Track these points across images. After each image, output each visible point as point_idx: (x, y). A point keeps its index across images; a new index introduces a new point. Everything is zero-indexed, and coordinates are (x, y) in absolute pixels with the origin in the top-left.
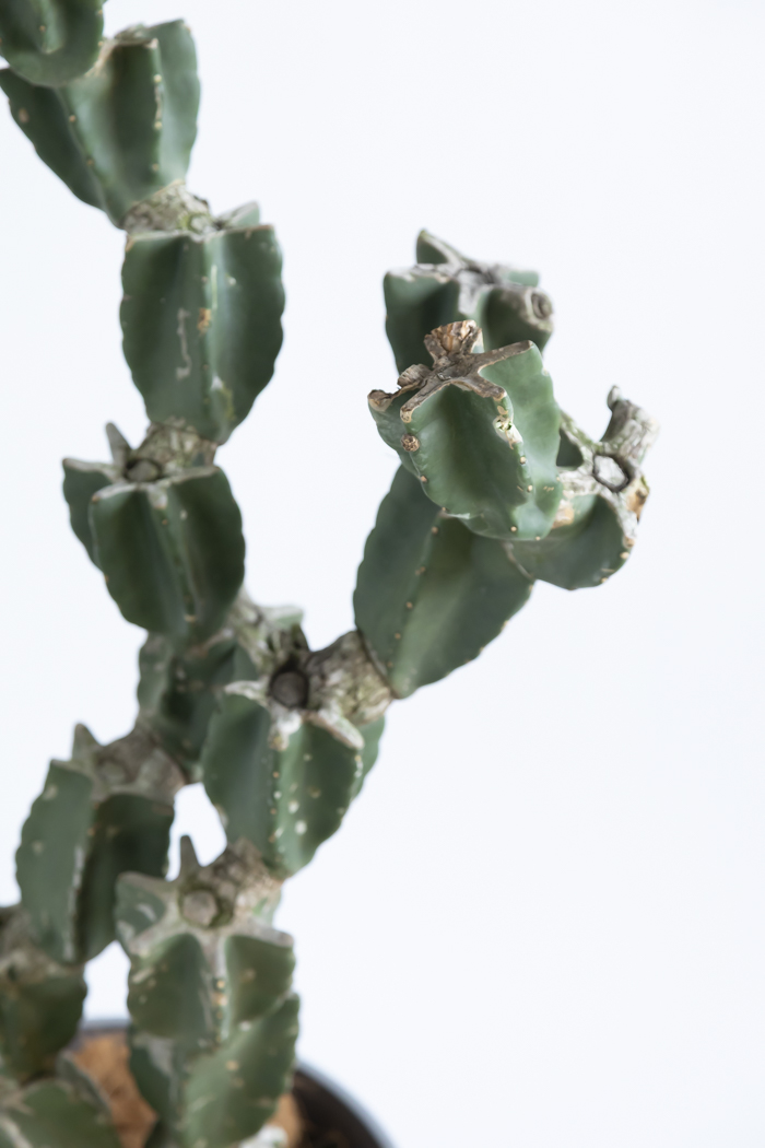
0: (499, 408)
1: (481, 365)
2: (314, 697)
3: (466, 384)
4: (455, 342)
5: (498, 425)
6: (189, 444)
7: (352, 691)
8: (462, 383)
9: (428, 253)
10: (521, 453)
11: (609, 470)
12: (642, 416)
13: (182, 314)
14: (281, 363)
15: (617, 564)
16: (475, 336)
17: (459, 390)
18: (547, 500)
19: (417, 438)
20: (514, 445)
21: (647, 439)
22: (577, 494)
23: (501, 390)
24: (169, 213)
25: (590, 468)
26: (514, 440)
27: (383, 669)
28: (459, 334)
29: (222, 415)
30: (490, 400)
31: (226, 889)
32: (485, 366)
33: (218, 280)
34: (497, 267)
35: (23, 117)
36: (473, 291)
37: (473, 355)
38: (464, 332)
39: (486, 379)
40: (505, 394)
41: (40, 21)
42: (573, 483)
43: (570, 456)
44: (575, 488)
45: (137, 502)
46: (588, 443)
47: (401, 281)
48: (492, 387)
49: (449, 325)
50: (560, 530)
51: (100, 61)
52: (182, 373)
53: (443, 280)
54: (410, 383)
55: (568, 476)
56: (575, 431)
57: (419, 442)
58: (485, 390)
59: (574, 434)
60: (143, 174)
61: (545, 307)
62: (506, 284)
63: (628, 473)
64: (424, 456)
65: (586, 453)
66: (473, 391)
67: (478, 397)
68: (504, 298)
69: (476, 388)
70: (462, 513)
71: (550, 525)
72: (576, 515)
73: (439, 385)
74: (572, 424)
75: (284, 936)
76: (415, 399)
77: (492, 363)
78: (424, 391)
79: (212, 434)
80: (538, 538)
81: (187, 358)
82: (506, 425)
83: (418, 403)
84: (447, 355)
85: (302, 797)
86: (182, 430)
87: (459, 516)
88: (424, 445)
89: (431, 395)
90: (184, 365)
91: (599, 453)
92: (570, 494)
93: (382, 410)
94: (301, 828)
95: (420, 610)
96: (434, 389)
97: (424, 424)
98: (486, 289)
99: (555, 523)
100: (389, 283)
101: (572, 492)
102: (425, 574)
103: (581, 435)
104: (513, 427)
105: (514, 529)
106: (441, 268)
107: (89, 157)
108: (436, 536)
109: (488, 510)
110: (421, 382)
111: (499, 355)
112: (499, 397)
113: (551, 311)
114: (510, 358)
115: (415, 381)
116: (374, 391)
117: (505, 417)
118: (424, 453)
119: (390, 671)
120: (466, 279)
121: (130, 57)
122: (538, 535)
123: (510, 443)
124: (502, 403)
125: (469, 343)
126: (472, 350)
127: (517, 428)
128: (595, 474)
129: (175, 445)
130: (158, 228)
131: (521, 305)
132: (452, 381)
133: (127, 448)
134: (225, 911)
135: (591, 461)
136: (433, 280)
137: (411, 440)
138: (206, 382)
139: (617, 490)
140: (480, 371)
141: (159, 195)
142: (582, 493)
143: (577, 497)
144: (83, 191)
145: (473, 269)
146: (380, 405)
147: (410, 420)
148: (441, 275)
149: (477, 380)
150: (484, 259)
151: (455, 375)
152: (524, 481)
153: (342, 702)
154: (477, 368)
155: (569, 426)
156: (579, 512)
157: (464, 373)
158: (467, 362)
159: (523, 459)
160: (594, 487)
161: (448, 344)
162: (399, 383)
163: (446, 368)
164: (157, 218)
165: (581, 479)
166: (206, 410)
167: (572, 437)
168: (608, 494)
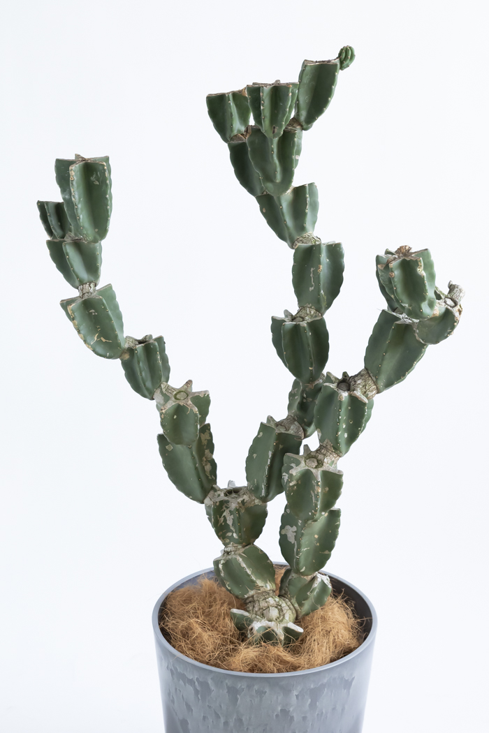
0: (419, 263)
2: (352, 387)
4: (404, 250)
5: (418, 270)
6: (312, 312)
8: (407, 258)
10: (425, 279)
11: (450, 302)
12: (460, 287)
13: (312, 269)
14: (342, 289)
15: (453, 327)
17: (407, 260)
18: (431, 305)
19: (394, 272)
21: (461, 295)
24: (308, 239)
27: (375, 379)
29: (324, 304)
30: (416, 260)
31: (320, 457)
33: (324, 258)
35: (264, 211)
38: (407, 248)
40: (421, 258)
41: (276, 171)
42: (439, 303)
44: (440, 305)
45: (296, 327)
46: (443, 294)
50: (435, 316)
52: (311, 289)
55: (438, 301)
56: (439, 291)
58: (415, 258)
60: (301, 228)
63: (456, 304)
64: (396, 280)
65: (443, 297)
67: (413, 261)
71: (432, 314)
72: (440, 313)
74: (438, 289)
75: (339, 471)
77: (416, 254)
79: (320, 310)
81: (313, 283)
82: (421, 270)
83: (394, 262)
84: (402, 254)
85: (348, 425)
86: (311, 308)
87: (405, 304)
88: (396, 275)
89: (398, 260)
90: (312, 286)
91: (446, 297)
92: (438, 306)
93: (383, 268)
94: (346, 435)
95: (387, 356)
97: (396, 269)
99: (434, 314)
102: (390, 343)
103: (441, 292)
104: (423, 271)
105: (422, 311)
107: (285, 221)
108: (394, 329)
109: (413, 305)
111: (418, 252)
112: (419, 259)
114: (421, 252)
117: (420, 267)
118: (396, 278)
119: (377, 379)
121: (300, 192)
122: (429, 316)
123: (422, 276)
124: (420, 261)
126: (410, 252)
128: (445, 302)
129: (308, 312)
130: (306, 243)
132: (405, 258)
133: (292, 315)
134: (320, 463)
135: (444, 299)
137: (392, 273)
138: (319, 291)
139: (453, 307)
141: (305, 235)
142: (442, 307)
143: (440, 308)
144: (282, 237)
147: (392, 266)
149: (412, 257)
152: (426, 290)
153: (361, 389)
157: (408, 256)
159: (426, 283)
160: (445, 305)
161: (402, 251)
163: (402, 257)
164: (305, 241)
165: (442, 303)
166: (319, 302)
168: (449, 308)
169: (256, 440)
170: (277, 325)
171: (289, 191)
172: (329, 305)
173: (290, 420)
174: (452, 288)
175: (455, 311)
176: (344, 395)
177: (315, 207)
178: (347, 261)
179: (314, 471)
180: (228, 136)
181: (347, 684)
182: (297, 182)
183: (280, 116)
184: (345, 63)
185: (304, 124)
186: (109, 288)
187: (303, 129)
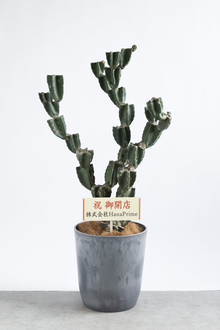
2: (139, 145)
4: (154, 98)
5: (158, 102)
7: (142, 145)
10: (161, 105)
11: (168, 116)
12: (171, 113)
14: (134, 118)
18: (162, 115)
24: (124, 103)
29: (129, 123)
31: (129, 168)
33: (129, 110)
35: (110, 95)
45: (120, 129)
52: (125, 118)
60: (121, 100)
63: (169, 116)
64: (152, 105)
65: (166, 114)
72: (165, 118)
75: (135, 172)
81: (125, 116)
85: (137, 157)
86: (125, 124)
94: (137, 161)
95: (149, 135)
119: (146, 143)
121: (121, 89)
124: (159, 100)
134: (129, 169)
138: (127, 119)
144: (115, 103)
160: (166, 116)
166: (127, 122)
169: (108, 167)
170: (115, 129)
171: (117, 88)
172: (130, 124)
173: (119, 160)
174: (168, 113)
175: (170, 118)
176: (137, 147)
177: (125, 94)
178: (135, 110)
179: (127, 171)
180: (97, 75)
181: (139, 243)
182: (119, 86)
183: (116, 61)
184: (134, 50)
185: (122, 67)
186: (62, 116)
187: (122, 69)
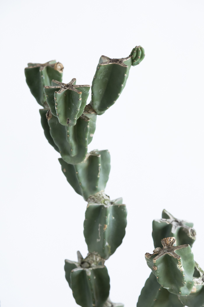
0: (179, 262)
1: (175, 249)
3: (171, 254)
4: (169, 242)
5: (178, 266)
6: (98, 259)
8: (170, 254)
9: (165, 215)
10: (184, 274)
13: (100, 225)
16: (174, 241)
17: (169, 255)
18: (190, 286)
19: (157, 267)
20: (182, 271)
22: (198, 285)
23: (180, 257)
24: (99, 199)
25: (202, 278)
26: (182, 270)
28: (170, 240)
29: (107, 252)
30: (177, 259)
32: (176, 250)
33: (110, 217)
34: (183, 221)
35: (65, 171)
36: (176, 227)
37: (173, 246)
38: (172, 240)
39: (176, 253)
40: (181, 258)
41: (71, 148)
42: (197, 282)
43: (197, 274)
44: (197, 283)
45: (83, 273)
46: (202, 271)
47: (157, 222)
48: (177, 256)
49: (168, 238)
50: (192, 294)
51: (86, 159)
53: (168, 223)
54: (156, 252)
55: (196, 280)
56: (199, 268)
57: (157, 268)
58: (175, 256)
59: (198, 268)
60: (93, 188)
61: (194, 233)
62: (184, 226)
64: (158, 272)
65: (201, 274)
66: (172, 256)
67: (174, 258)
68: (184, 230)
69: (173, 256)
70: (167, 287)
71: (190, 292)
72: (197, 290)
73: (164, 254)
74: (198, 266)
76: (157, 257)
77: (178, 249)
78: (160, 255)
79: (104, 257)
80: (186, 296)
81: (100, 237)
82: (180, 266)
83: (158, 258)
84: (167, 246)
86: (97, 255)
87: (166, 288)
88: (158, 269)
89: (161, 256)
90: (99, 238)
92: (196, 285)
93: (148, 258)
96: (162, 254)
97: (159, 264)
98: (179, 227)
99: (191, 292)
100: (154, 223)
101: (196, 284)
102: (156, 301)
104: (182, 267)
105: (180, 293)
106: (168, 220)
107: (80, 183)
108: (160, 291)
109: (174, 287)
110: (159, 252)
111: (180, 247)
112: (179, 259)
113: (195, 234)
114: (183, 248)
115: (158, 252)
116: (147, 253)
117: (180, 264)
118: (158, 271)
120: (174, 224)
121: (93, 159)
122: (186, 295)
123: (181, 271)
124: (180, 260)
125: (173, 243)
126: (173, 245)
127: (183, 267)
128: (203, 280)
129: (94, 259)
130: (96, 203)
131: (188, 232)
132: (167, 253)
133: (82, 258)
135: (202, 276)
136: (165, 223)
137: (155, 268)
138: (104, 243)
140: (175, 251)
141: (97, 194)
142: (199, 285)
143: (198, 286)
144: (78, 191)
145: (176, 221)
146: (148, 257)
147: (155, 262)
148: (168, 222)
149: (174, 253)
150: (180, 219)
151: (168, 251)
152: (184, 281)
154: (174, 250)
155: (197, 266)
156: (198, 290)
157: (171, 251)
158: (171, 248)
159: (184, 275)
160: (202, 283)
161: (167, 243)
162: (153, 252)
163: (166, 249)
164: (96, 200)
165: (199, 281)
166: (103, 251)
167: (198, 269)
172: (113, 251)
184: (136, 62)
187: (96, 113)
